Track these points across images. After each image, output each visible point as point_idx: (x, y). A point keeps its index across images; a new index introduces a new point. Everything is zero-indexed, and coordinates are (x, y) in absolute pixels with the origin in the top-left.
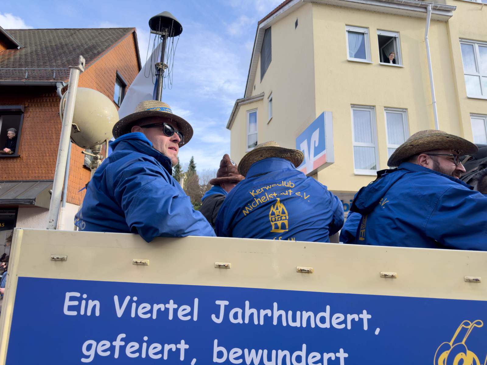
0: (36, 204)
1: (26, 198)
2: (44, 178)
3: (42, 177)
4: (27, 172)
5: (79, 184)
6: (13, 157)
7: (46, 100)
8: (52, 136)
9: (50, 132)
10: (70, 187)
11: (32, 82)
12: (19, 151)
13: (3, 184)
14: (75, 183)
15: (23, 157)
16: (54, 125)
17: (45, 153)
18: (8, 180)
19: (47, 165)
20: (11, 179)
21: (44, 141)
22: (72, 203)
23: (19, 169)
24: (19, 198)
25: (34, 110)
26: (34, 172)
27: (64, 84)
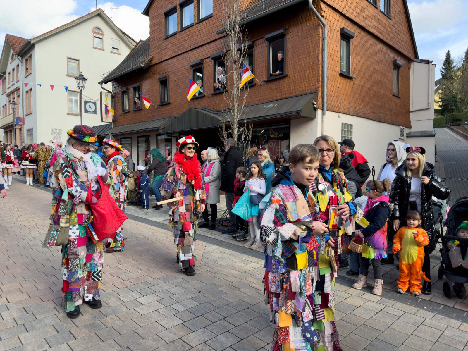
0: (302, 114)
1: (294, 110)
2: (307, 91)
3: (305, 90)
4: (294, 88)
5: (337, 94)
6: (283, 77)
7: (301, 17)
8: (310, 50)
9: (308, 46)
10: (329, 96)
11: (289, 2)
12: (286, 71)
13: (278, 102)
14: (333, 92)
15: (289, 75)
16: (310, 39)
17: (306, 68)
19: (308, 78)
20: (283, 97)
21: (304, 56)
22: (332, 111)
23: (288, 87)
24: (289, 111)
25: (293, 30)
26: (298, 87)
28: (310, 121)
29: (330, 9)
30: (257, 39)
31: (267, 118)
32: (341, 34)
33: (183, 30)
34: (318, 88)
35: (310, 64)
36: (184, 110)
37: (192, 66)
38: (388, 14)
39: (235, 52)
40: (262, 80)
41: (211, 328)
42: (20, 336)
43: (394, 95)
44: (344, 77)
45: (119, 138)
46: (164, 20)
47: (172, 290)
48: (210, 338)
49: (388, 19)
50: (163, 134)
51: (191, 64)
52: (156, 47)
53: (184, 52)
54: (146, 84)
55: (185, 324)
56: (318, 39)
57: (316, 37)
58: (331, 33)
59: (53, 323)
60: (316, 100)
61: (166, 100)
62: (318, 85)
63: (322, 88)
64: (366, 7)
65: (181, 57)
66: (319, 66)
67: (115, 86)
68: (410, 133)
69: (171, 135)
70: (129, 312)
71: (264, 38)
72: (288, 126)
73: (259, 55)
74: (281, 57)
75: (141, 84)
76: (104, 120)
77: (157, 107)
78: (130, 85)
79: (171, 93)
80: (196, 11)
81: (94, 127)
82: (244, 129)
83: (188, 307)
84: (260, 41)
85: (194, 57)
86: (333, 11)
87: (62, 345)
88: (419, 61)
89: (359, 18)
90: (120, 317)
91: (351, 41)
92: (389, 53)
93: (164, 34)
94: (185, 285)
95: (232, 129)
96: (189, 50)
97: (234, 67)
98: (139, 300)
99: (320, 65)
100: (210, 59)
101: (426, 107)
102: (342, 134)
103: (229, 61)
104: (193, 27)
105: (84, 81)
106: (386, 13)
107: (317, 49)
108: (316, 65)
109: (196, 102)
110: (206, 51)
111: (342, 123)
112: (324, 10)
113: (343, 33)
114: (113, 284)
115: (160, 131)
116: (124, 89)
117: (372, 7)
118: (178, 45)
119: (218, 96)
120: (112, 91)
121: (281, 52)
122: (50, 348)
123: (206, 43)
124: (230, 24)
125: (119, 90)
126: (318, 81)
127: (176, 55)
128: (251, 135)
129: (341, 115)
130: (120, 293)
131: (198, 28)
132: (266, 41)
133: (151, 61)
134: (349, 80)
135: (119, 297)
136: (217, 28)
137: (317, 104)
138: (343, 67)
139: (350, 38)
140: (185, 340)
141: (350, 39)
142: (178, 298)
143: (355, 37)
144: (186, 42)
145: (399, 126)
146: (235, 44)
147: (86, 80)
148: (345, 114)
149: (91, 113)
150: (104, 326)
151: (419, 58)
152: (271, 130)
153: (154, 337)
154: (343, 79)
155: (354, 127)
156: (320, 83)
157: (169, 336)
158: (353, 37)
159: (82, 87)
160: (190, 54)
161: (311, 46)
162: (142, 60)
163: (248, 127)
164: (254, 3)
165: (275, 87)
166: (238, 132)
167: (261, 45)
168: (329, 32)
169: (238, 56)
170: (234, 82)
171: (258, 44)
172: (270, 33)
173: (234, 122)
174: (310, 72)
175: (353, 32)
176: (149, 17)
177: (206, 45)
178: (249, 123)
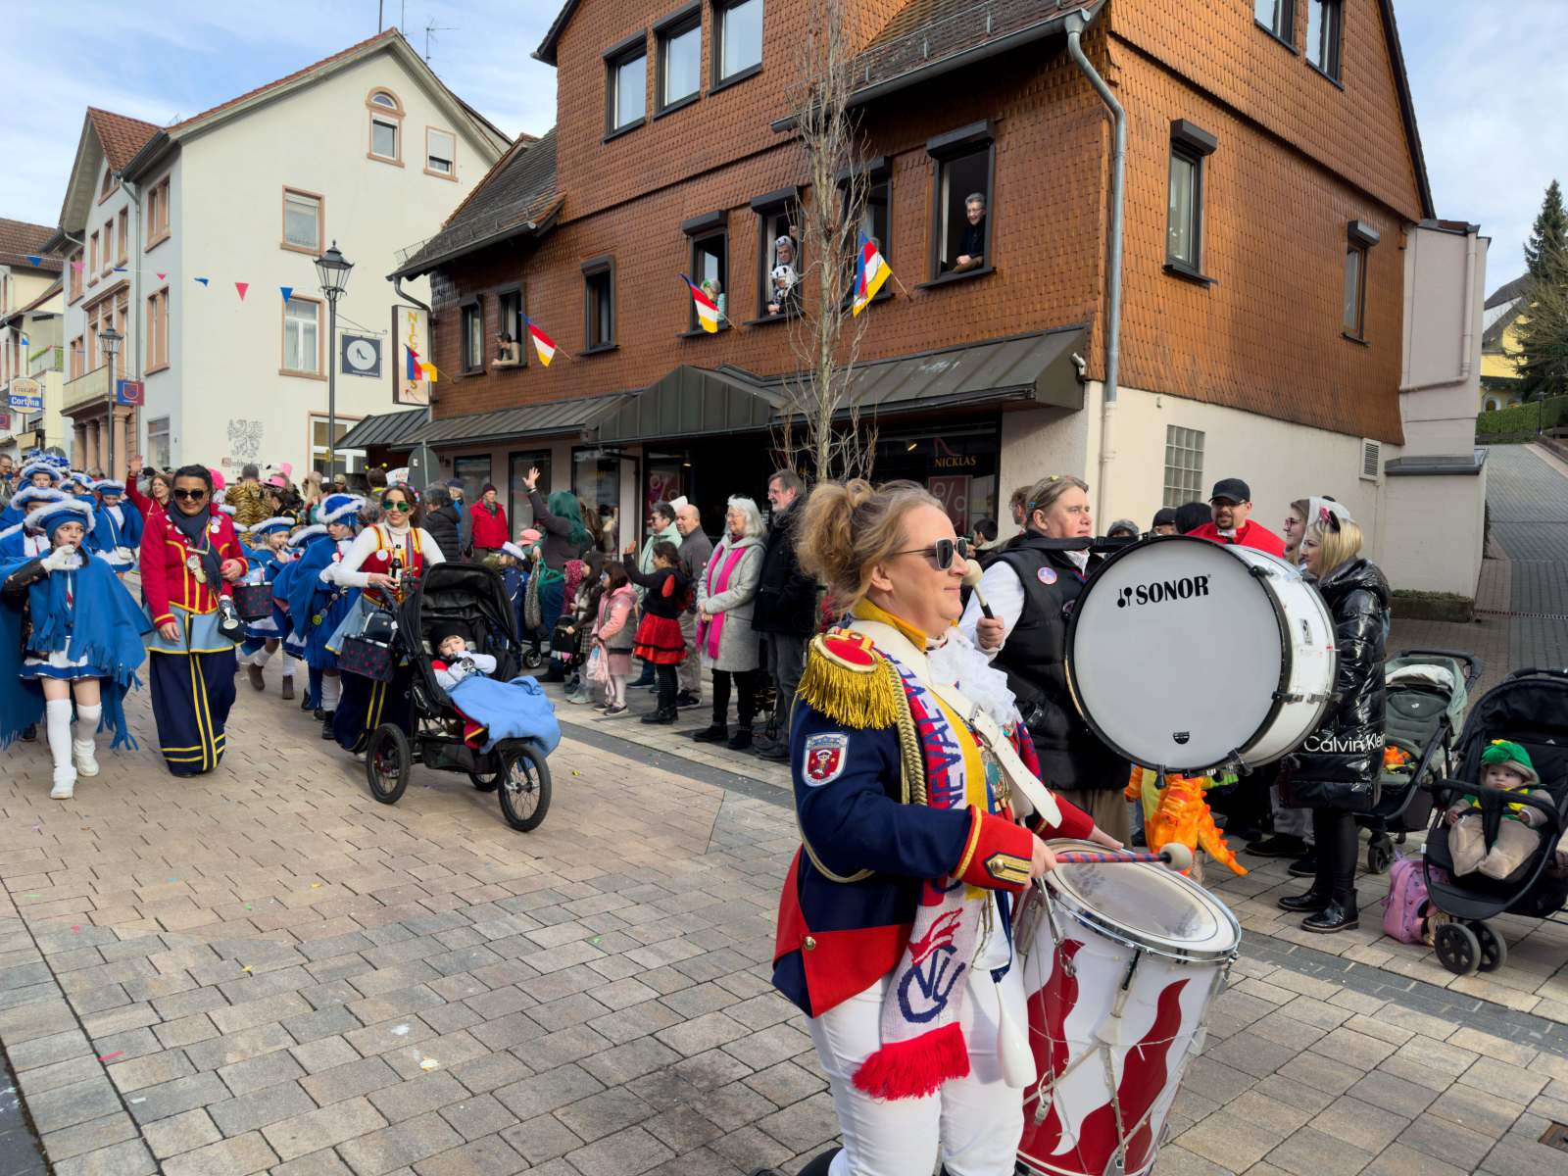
0: (1039, 397)
1: (1013, 384)
2: (1056, 322)
3: (1051, 319)
4: (1015, 309)
5: (1154, 332)
6: (979, 275)
7: (1045, 84)
8: (1069, 192)
9: (1064, 180)
10: (1128, 338)
11: (1007, 38)
12: (993, 255)
13: (964, 354)
14: (1142, 327)
15: (1002, 270)
16: (1072, 157)
17: (1055, 248)
18: (972, 340)
19: (1062, 281)
20: (980, 339)
22: (1137, 388)
23: (995, 307)
24: (999, 385)
25: (1018, 125)
26: (1030, 309)
27: (1087, 16)
28: (1066, 420)
29: (1137, 60)
30: (903, 149)
31: (925, 404)
32: (1172, 140)
33: (664, 113)
34: (1093, 313)
35: (1069, 237)
36: (662, 371)
37: (691, 232)
38: (1332, 72)
39: (830, 203)
40: (914, 284)
41: (737, 1012)
42: (211, 1014)
43: (1345, 336)
44: (1180, 279)
45: (450, 455)
46: (604, 78)
47: (623, 914)
48: (733, 1036)
49: (1331, 88)
50: (594, 448)
51: (688, 226)
52: (576, 165)
53: (665, 184)
54: (540, 284)
55: (663, 1000)
56: (1094, 155)
57: (1089, 151)
58: (1140, 136)
59: (297, 985)
60: (1085, 353)
61: (605, 338)
62: (1093, 303)
63: (1105, 314)
64: (1257, 50)
65: (658, 201)
66: (1098, 245)
67: (440, 287)
68: (1399, 460)
69: (616, 451)
70: (505, 965)
71: (924, 152)
72: (993, 431)
73: (908, 201)
74: (977, 213)
75: (525, 285)
76: (402, 398)
77: (576, 359)
78: (489, 286)
79: (620, 316)
80: (708, 55)
81: (369, 417)
82: (852, 439)
83: (671, 957)
84: (910, 157)
85: (701, 201)
86: (1148, 66)
87: (331, 1039)
88: (1435, 226)
89: (1233, 89)
90: (480, 976)
91: (1205, 161)
92: (1335, 200)
93: (602, 125)
94: (662, 903)
95: (813, 442)
96: (683, 177)
97: (824, 246)
98: (532, 936)
99: (1102, 240)
100: (748, 210)
101: (1455, 379)
102: (1167, 462)
103: (809, 228)
104: (698, 105)
105: (342, 271)
106: (1326, 70)
107: (1091, 189)
108: (1089, 240)
109: (701, 347)
110: (738, 185)
111: (1170, 427)
112: (1117, 64)
113: (1179, 138)
114: (453, 893)
115: (585, 440)
116: (471, 299)
117: (1278, 50)
118: (649, 162)
119: (771, 329)
120: (430, 306)
121: (975, 196)
122: (298, 1044)
123: (737, 156)
124: (816, 111)
125: (455, 302)
126: (1092, 290)
127: (640, 193)
128: (872, 462)
129: (1165, 399)
130: (475, 917)
131: (714, 110)
132: (929, 158)
133: (558, 212)
134: (1194, 288)
135: (475, 926)
136: (773, 112)
137: (1088, 365)
138: (1177, 246)
139: (1203, 151)
140: (665, 1040)
141: (1203, 154)
142: (643, 934)
143: (1219, 149)
144: (672, 153)
145: (1362, 438)
146: (828, 177)
147: (350, 266)
148: (1181, 397)
149: (362, 373)
150: (438, 999)
151: (1434, 216)
152: (939, 444)
153: (579, 1029)
154: (1178, 282)
155: (1207, 438)
156: (1101, 298)
157: (620, 1030)
158: (1212, 150)
159: (336, 290)
160: (685, 192)
161: (1072, 178)
162: (531, 208)
163: (862, 436)
164: (895, 33)
165: (955, 307)
166: (832, 450)
167: (914, 172)
168: (1135, 135)
169: (836, 215)
170: (822, 296)
171: (904, 167)
172: (943, 132)
173: (819, 419)
174: (1067, 263)
175: (1211, 132)
176: (554, 70)
177: (739, 166)
178: (865, 423)
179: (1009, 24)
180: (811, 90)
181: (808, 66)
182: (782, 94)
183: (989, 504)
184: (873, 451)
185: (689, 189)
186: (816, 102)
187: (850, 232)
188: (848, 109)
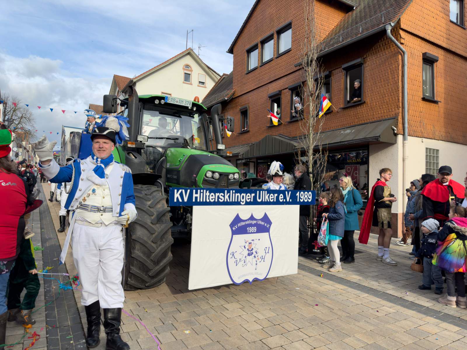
0: (381, 140)
1: (373, 136)
2: (386, 117)
3: (384, 116)
4: (372, 114)
5: (420, 119)
8: (389, 77)
10: (411, 121)
11: (366, 34)
13: (356, 127)
14: (415, 117)
15: (367, 102)
16: (389, 67)
17: (385, 94)
18: (359, 123)
19: (387, 104)
20: (361, 122)
22: (414, 136)
23: (366, 113)
24: (368, 137)
25: (371, 58)
26: (377, 113)
27: (393, 24)
28: (390, 147)
29: (410, 35)
30: (334, 68)
31: (343, 143)
32: (423, 59)
33: (263, 64)
34: (398, 113)
35: (389, 91)
36: (262, 137)
37: (270, 97)
39: (312, 86)
40: (339, 107)
41: (287, 335)
42: (136, 323)
44: (428, 102)
46: (246, 55)
47: (252, 301)
50: (242, 159)
51: (270, 96)
52: (238, 81)
54: (228, 115)
55: (264, 329)
56: (397, 66)
57: (395, 65)
58: (412, 59)
59: (159, 316)
60: (396, 126)
62: (398, 110)
63: (402, 114)
64: (451, 29)
65: (261, 89)
66: (399, 93)
67: (201, 117)
69: (248, 160)
71: (341, 69)
73: (336, 84)
74: (358, 85)
75: (224, 115)
79: (250, 122)
80: (276, 47)
82: (320, 155)
84: (337, 71)
85: (273, 88)
86: (414, 37)
87: (168, 333)
89: (443, 41)
91: (435, 65)
93: (246, 69)
95: (307, 156)
96: (268, 82)
97: (310, 98)
98: (224, 306)
99: (400, 91)
100: (288, 90)
102: (426, 159)
103: (306, 94)
104: (273, 61)
107: (396, 76)
108: (396, 91)
109: (273, 129)
110: (284, 83)
111: (427, 148)
112: (403, 38)
113: (426, 58)
115: (240, 157)
117: (459, 28)
118: (259, 78)
119: (294, 123)
122: (159, 334)
123: (284, 75)
124: (308, 60)
126: (398, 107)
127: (256, 87)
128: (326, 162)
129: (424, 140)
131: (277, 62)
132: (343, 70)
133: (233, 95)
134: (433, 104)
136: (295, 61)
137: (398, 130)
138: (426, 91)
139: (433, 61)
141: (434, 63)
143: (439, 60)
144: (265, 75)
146: (311, 78)
148: (430, 139)
152: (348, 155)
153: (238, 336)
155: (440, 152)
156: (401, 109)
157: (251, 338)
158: (437, 61)
161: (389, 73)
162: (226, 94)
163: (323, 154)
164: (331, 36)
165: (352, 114)
166: (313, 158)
167: (338, 74)
168: (410, 58)
169: (314, 89)
170: (309, 113)
171: (335, 73)
172: (347, 62)
173: (309, 149)
174: (389, 99)
175: (437, 56)
176: (233, 55)
177: (285, 77)
178: (324, 150)
179: (367, 29)
180: (306, 54)
181: (305, 47)
182: (297, 56)
183: (366, 174)
184: (327, 158)
185: (270, 86)
186: (308, 57)
187: (318, 94)
188: (317, 59)
